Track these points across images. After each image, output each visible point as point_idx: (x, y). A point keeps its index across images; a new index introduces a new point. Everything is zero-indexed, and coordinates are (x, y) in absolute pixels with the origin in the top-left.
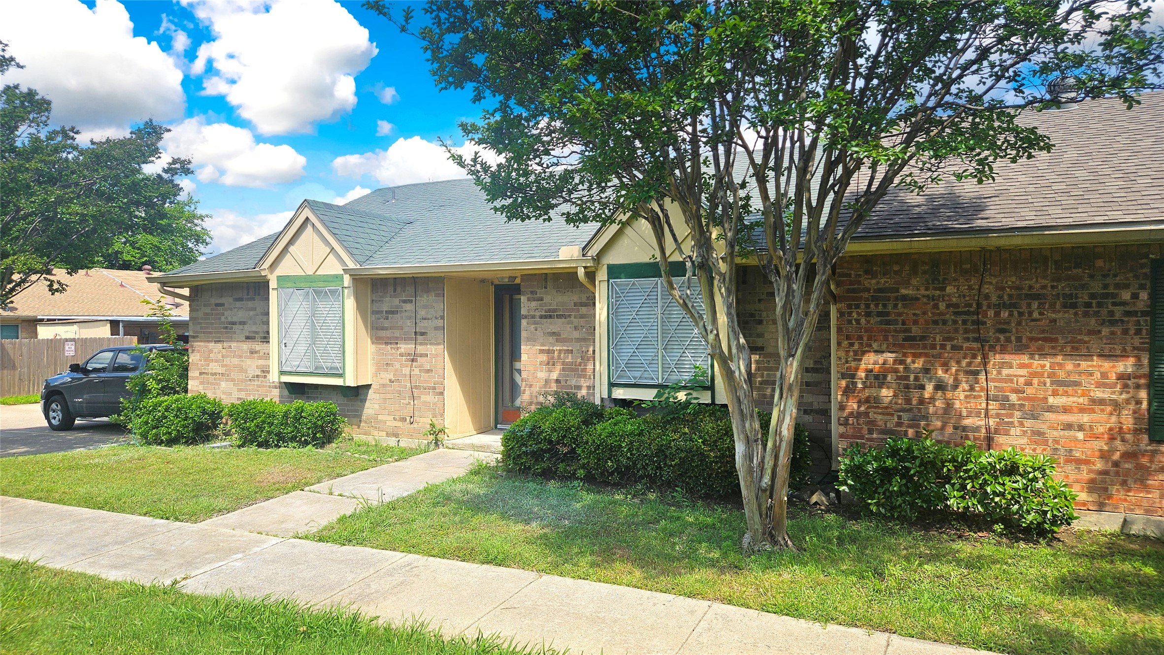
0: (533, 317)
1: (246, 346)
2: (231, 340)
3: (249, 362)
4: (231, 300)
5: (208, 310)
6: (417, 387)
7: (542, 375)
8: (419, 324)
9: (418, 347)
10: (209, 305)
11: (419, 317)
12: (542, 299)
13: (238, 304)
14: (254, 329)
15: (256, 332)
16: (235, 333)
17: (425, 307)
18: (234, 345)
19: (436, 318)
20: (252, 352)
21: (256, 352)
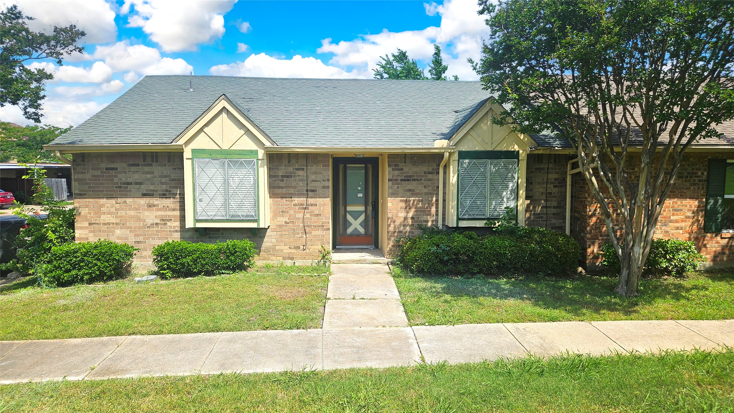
0: (396, 180)
1: (143, 201)
2: (126, 196)
3: (147, 213)
4: (124, 165)
5: (98, 173)
6: (308, 226)
7: (402, 215)
8: (310, 185)
9: (309, 200)
10: (99, 169)
11: (309, 180)
12: (402, 169)
13: (133, 168)
14: (152, 187)
15: (154, 191)
16: (130, 191)
17: (315, 173)
18: (129, 200)
19: (324, 181)
20: (150, 206)
21: (154, 206)
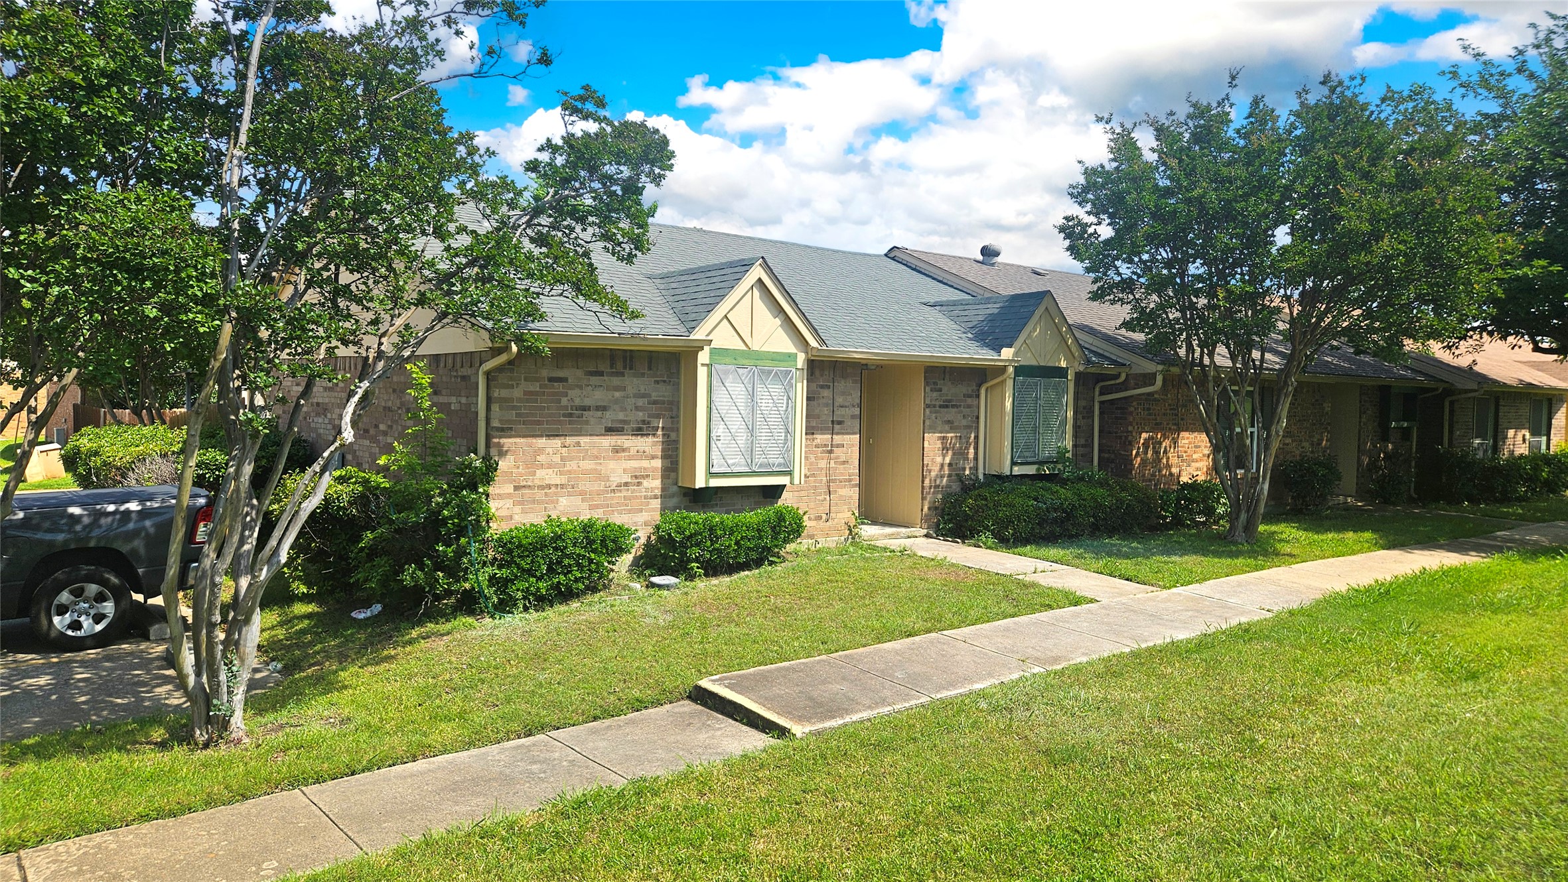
0: (934, 406)
1: (607, 442)
2: (579, 433)
3: (612, 464)
4: (579, 373)
5: (535, 387)
6: (834, 481)
7: (939, 460)
8: (838, 412)
9: (834, 436)
10: (537, 380)
11: (836, 404)
12: (942, 390)
13: (595, 380)
14: (621, 416)
15: (625, 422)
16: (587, 423)
17: (843, 393)
18: (584, 440)
19: (854, 406)
20: (617, 450)
21: (624, 450)
